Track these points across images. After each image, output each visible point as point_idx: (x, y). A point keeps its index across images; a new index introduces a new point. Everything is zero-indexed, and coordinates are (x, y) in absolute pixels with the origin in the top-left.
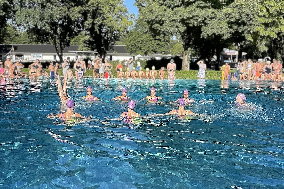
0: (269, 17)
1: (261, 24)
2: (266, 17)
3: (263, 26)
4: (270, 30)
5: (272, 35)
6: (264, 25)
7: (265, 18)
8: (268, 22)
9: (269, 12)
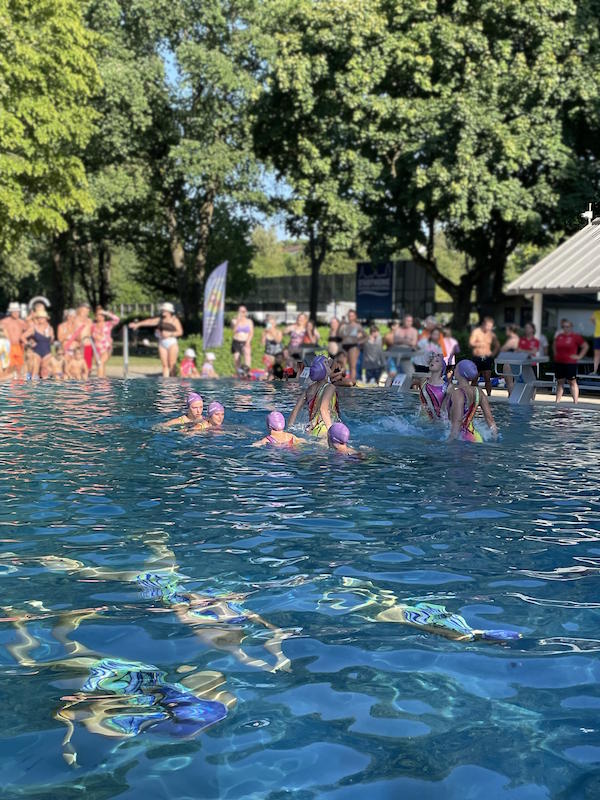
0: (35, 157)
1: (11, 180)
2: (26, 156)
3: (18, 186)
4: (44, 202)
5: (52, 221)
6: (21, 184)
7: (23, 159)
8: (36, 175)
9: (35, 139)
